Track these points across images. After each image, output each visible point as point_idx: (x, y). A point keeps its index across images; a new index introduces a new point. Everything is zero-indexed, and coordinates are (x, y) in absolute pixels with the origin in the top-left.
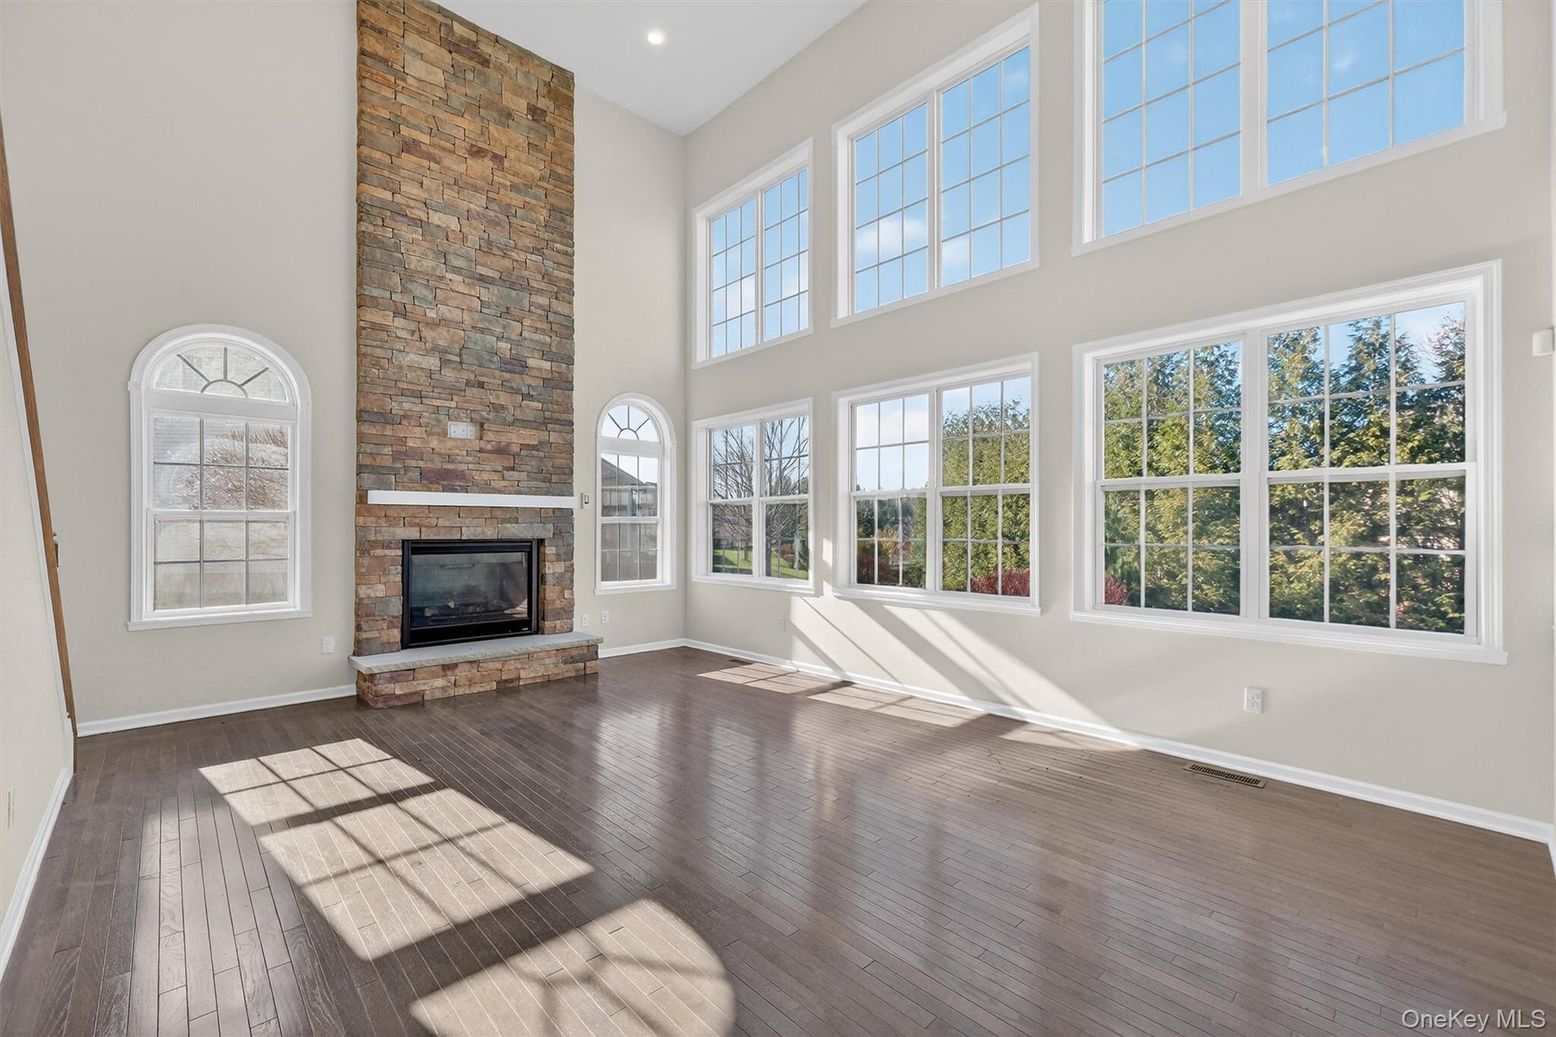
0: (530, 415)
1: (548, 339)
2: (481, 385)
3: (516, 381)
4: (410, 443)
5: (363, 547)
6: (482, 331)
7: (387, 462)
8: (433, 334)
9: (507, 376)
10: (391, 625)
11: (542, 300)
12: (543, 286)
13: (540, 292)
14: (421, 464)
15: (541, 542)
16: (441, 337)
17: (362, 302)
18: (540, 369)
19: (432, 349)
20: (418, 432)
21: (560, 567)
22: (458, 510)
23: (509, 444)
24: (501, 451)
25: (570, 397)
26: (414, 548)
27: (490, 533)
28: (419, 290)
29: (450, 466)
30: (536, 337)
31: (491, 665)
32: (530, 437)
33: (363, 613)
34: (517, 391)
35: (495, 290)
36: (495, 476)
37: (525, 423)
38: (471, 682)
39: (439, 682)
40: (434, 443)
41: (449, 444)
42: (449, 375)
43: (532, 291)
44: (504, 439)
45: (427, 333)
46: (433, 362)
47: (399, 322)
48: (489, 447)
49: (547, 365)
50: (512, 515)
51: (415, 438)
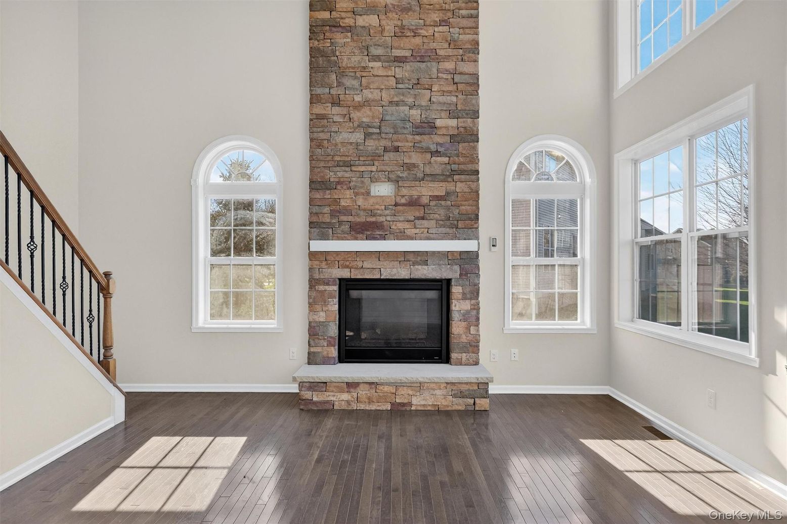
0: (437, 170)
1: (454, 99)
2: (397, 149)
3: (429, 142)
4: (343, 203)
5: (313, 283)
6: (397, 104)
7: (327, 219)
8: (358, 114)
9: (418, 138)
10: (330, 344)
11: (449, 65)
12: (450, 52)
13: (447, 58)
14: (350, 218)
15: (449, 281)
16: (364, 116)
17: (314, 99)
18: (447, 128)
19: (359, 126)
20: (349, 193)
21: (466, 305)
22: (379, 255)
23: (419, 197)
24: (413, 203)
25: (475, 149)
26: (346, 286)
27: (403, 273)
28: (348, 82)
29: (373, 219)
30: (442, 99)
31: (386, 388)
32: (439, 189)
33: (314, 331)
34: (427, 150)
35: (408, 67)
36: (407, 225)
37: (433, 177)
38: (370, 401)
39: (345, 396)
40: (360, 201)
41: (371, 201)
42: (371, 144)
43: (438, 59)
44: (415, 193)
45: (355, 115)
46: (358, 136)
47: (336, 110)
48: (403, 201)
49: (453, 123)
50: (422, 257)
51: (346, 198)
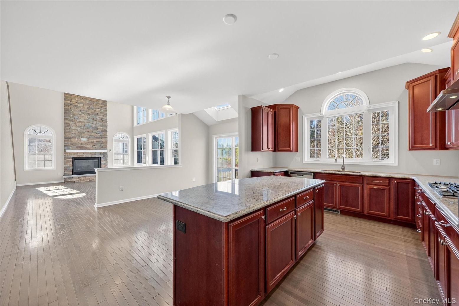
0: (98, 136)
1: (102, 123)
2: (88, 132)
3: (97, 131)
5: (65, 159)
6: (88, 123)
7: (70, 145)
8: (78, 124)
9: (93, 130)
10: (70, 171)
11: (101, 117)
12: (101, 114)
13: (100, 115)
14: (76, 145)
15: (101, 158)
16: (80, 124)
17: (65, 119)
18: (100, 129)
19: (78, 126)
21: (104, 162)
22: (84, 153)
23: (94, 141)
24: (92, 143)
25: (107, 133)
26: (74, 159)
27: (90, 156)
28: (76, 117)
29: (82, 145)
30: (99, 123)
32: (98, 140)
33: (65, 169)
34: (95, 133)
35: (91, 116)
36: (90, 147)
37: (97, 138)
39: (78, 180)
40: (79, 142)
41: (81, 142)
42: (82, 130)
43: (99, 115)
44: (93, 141)
45: (77, 124)
46: (78, 128)
47: (72, 122)
48: (90, 142)
49: (102, 128)
50: (95, 153)
51: (75, 141)
